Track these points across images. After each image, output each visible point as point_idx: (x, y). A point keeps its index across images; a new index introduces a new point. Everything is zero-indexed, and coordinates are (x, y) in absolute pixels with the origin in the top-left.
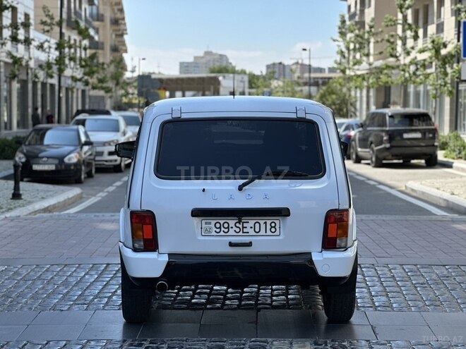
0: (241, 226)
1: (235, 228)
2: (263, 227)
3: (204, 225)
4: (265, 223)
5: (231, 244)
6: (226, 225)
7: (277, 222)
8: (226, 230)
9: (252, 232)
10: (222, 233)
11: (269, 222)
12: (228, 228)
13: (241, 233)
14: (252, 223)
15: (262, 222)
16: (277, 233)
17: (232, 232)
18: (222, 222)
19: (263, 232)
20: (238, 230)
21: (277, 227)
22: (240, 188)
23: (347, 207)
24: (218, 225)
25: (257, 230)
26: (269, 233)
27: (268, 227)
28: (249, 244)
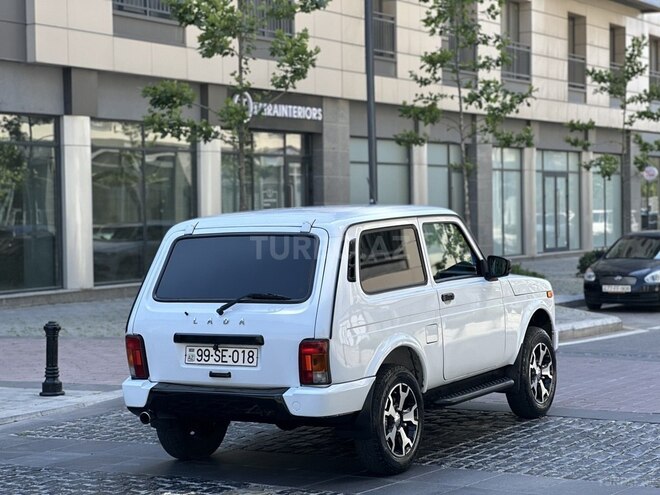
0: (220, 355)
1: (215, 356)
2: (241, 355)
3: (188, 353)
4: (243, 352)
5: (212, 375)
6: (207, 353)
7: (255, 351)
8: (207, 359)
9: (230, 362)
10: (203, 362)
11: (247, 351)
12: (208, 356)
13: (220, 363)
14: (231, 351)
15: (240, 351)
16: (254, 364)
17: (212, 361)
18: (203, 349)
19: (240, 362)
20: (217, 359)
21: (255, 357)
22: (220, 312)
23: (327, 337)
24: (200, 353)
25: (235, 360)
26: (246, 363)
27: (247, 356)
28: (228, 375)
